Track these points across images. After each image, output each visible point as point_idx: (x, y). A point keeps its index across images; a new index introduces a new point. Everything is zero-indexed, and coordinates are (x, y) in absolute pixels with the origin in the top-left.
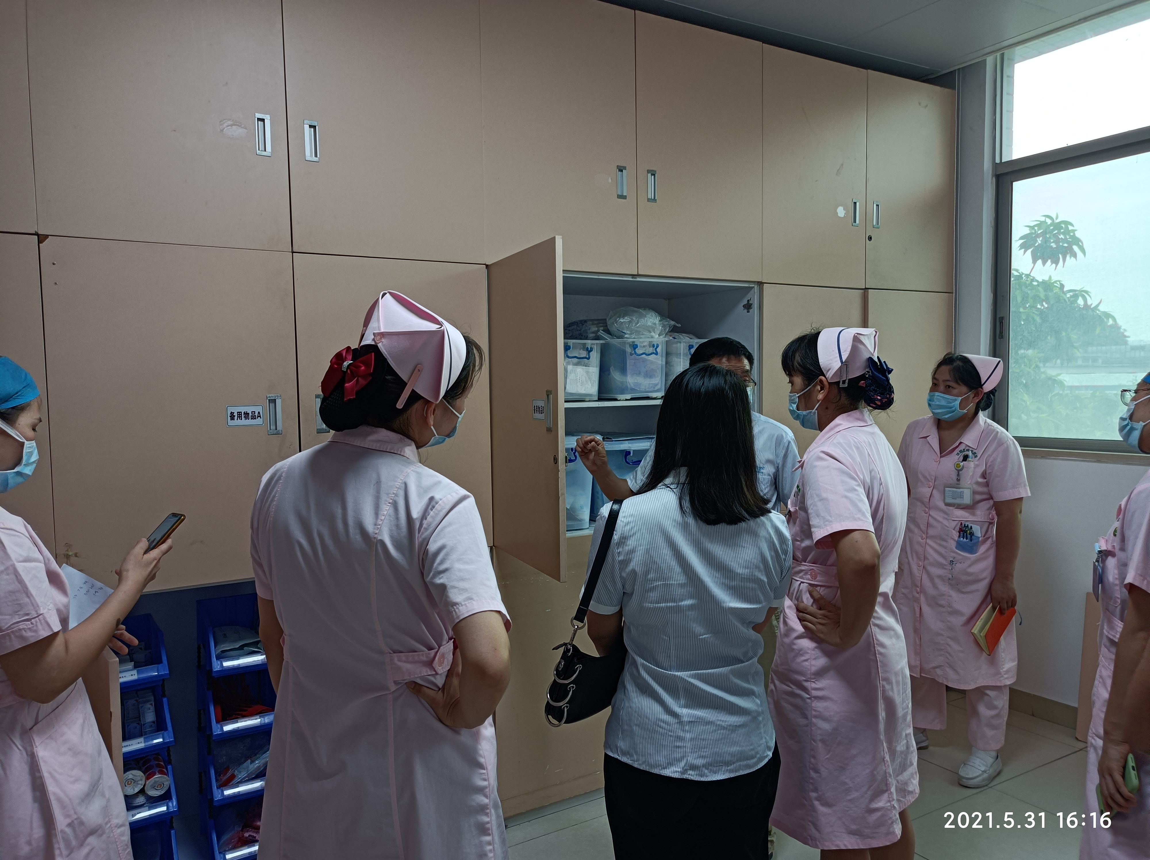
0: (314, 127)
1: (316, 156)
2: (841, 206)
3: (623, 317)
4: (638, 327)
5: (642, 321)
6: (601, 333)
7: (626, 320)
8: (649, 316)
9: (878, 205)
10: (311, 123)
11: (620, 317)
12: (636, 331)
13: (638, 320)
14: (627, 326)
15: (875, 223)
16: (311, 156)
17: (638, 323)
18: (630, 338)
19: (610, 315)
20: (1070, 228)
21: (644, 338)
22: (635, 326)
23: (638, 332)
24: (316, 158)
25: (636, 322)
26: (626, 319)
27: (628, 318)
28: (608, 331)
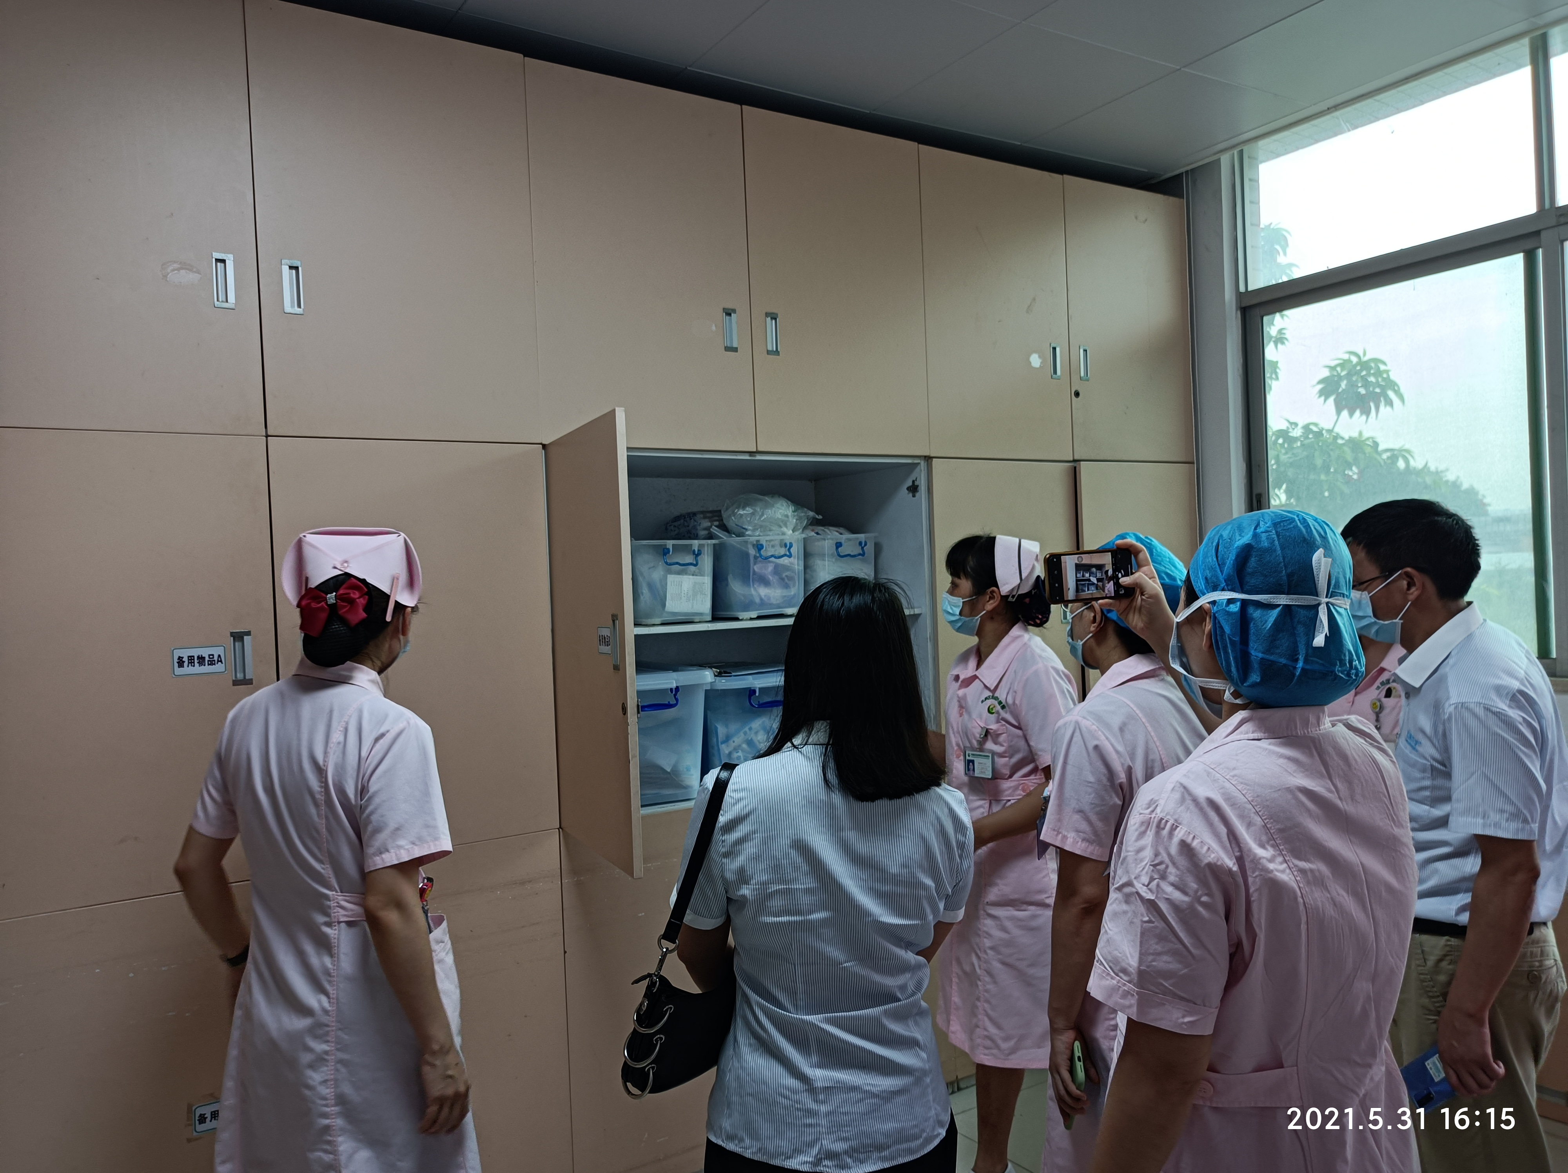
0: (297, 268)
1: (299, 306)
2: (1035, 352)
3: (744, 509)
4: (763, 521)
5: (769, 513)
6: (715, 530)
7: (747, 511)
8: (778, 505)
9: (1085, 351)
10: (292, 264)
11: (738, 508)
12: (761, 527)
13: (763, 512)
14: (749, 519)
15: (1082, 374)
16: (292, 306)
17: (763, 515)
18: (753, 536)
19: (726, 505)
20: (1382, 367)
21: (772, 535)
22: (758, 519)
23: (764, 529)
24: (299, 309)
25: (760, 513)
26: (749, 510)
27: (750, 509)
28: (724, 528)
